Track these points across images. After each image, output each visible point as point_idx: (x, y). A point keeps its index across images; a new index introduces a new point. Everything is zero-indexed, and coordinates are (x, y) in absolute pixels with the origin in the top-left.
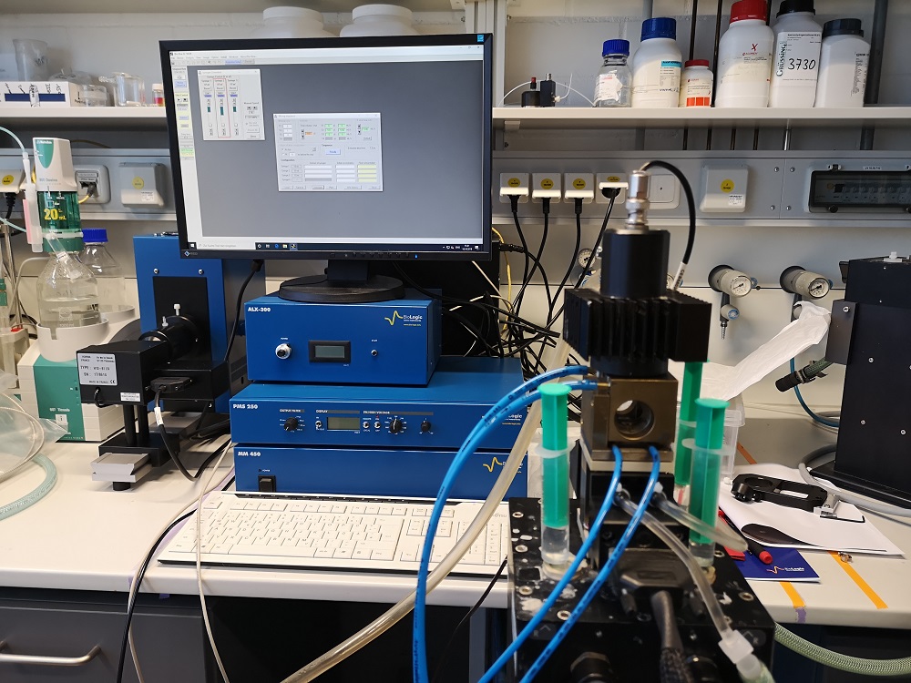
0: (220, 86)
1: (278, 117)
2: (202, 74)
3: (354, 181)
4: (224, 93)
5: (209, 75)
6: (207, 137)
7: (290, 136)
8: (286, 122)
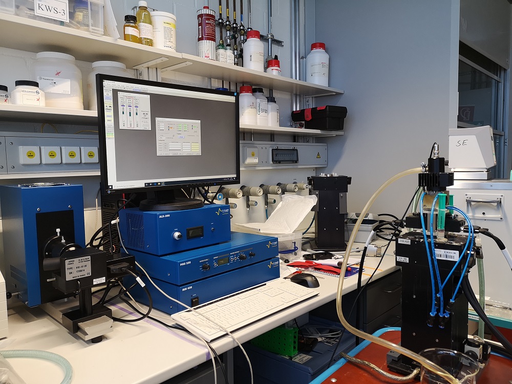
0: (129, 101)
1: (158, 119)
2: (120, 94)
3: (190, 150)
4: (132, 105)
5: (124, 95)
6: (121, 127)
7: (163, 128)
8: (161, 122)
